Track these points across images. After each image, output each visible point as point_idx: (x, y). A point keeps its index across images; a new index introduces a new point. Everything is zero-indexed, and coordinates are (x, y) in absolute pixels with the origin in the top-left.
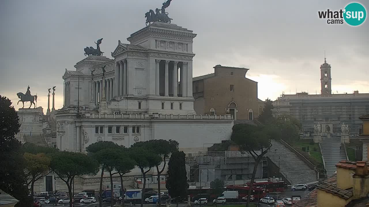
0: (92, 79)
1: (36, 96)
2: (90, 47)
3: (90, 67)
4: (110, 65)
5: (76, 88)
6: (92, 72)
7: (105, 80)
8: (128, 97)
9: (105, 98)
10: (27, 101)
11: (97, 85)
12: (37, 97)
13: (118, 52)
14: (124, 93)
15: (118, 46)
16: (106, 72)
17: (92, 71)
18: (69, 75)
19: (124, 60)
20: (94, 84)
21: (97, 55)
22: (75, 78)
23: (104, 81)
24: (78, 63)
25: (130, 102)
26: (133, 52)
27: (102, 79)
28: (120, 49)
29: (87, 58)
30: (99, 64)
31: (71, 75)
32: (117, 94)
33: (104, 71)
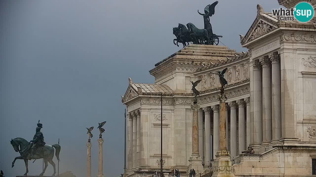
0: (195, 103)
1: (58, 148)
2: (187, 25)
3: (188, 73)
4: (239, 67)
5: (155, 125)
6: (195, 84)
7: (227, 103)
8: (285, 144)
9: (228, 149)
10: (36, 159)
11: (207, 117)
12: (60, 147)
13: (257, 34)
14: (276, 136)
15: (256, 20)
16: (229, 84)
17: (194, 82)
18: (136, 94)
19: (272, 53)
20: (200, 114)
21: (206, 43)
22: (152, 101)
23: (223, 106)
24: (158, 64)
25: (289, 157)
26: (293, 33)
27: (218, 103)
28: (260, 25)
29: (180, 51)
30: (211, 65)
31: (144, 94)
32: (257, 139)
33: (223, 82)
